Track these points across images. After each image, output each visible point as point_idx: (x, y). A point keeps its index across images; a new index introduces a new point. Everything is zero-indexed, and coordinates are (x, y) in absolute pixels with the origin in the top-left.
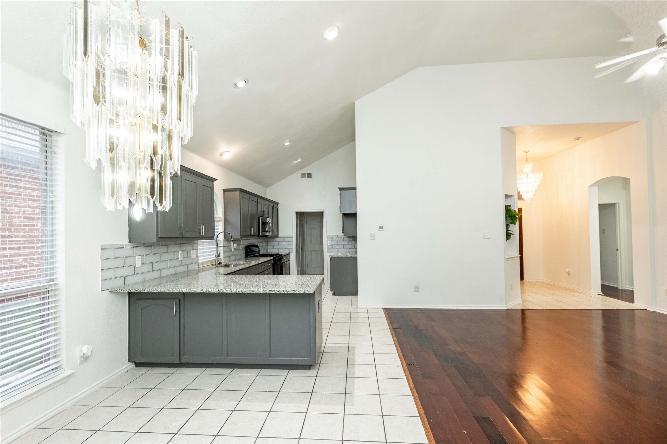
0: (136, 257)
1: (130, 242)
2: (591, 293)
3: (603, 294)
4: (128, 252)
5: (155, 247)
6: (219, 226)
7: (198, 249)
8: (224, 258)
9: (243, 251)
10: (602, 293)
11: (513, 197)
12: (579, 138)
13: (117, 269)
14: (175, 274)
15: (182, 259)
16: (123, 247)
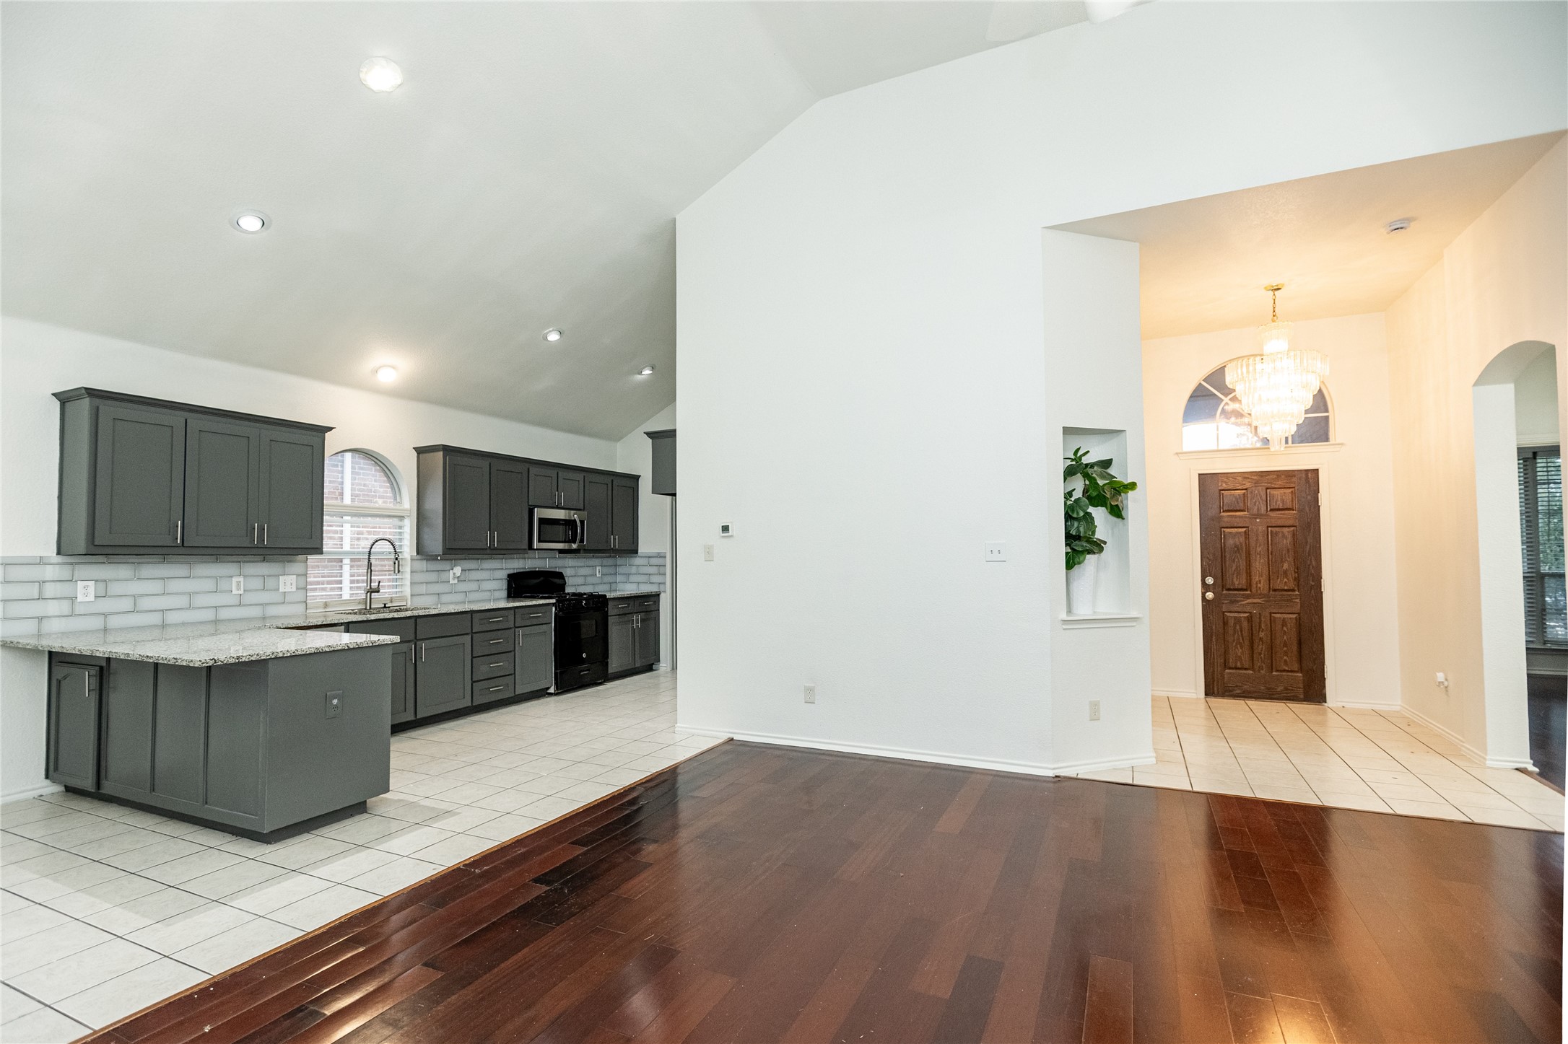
0: (79, 582)
1: (59, 553)
2: (1485, 759)
3: (1536, 770)
4: (50, 572)
5: (144, 566)
6: (405, 527)
7: (306, 575)
8: (411, 595)
9: (504, 585)
10: (1534, 765)
11: (1124, 433)
12: (1409, 220)
13: (15, 602)
14: (216, 622)
15: (242, 592)
16: (42, 561)
